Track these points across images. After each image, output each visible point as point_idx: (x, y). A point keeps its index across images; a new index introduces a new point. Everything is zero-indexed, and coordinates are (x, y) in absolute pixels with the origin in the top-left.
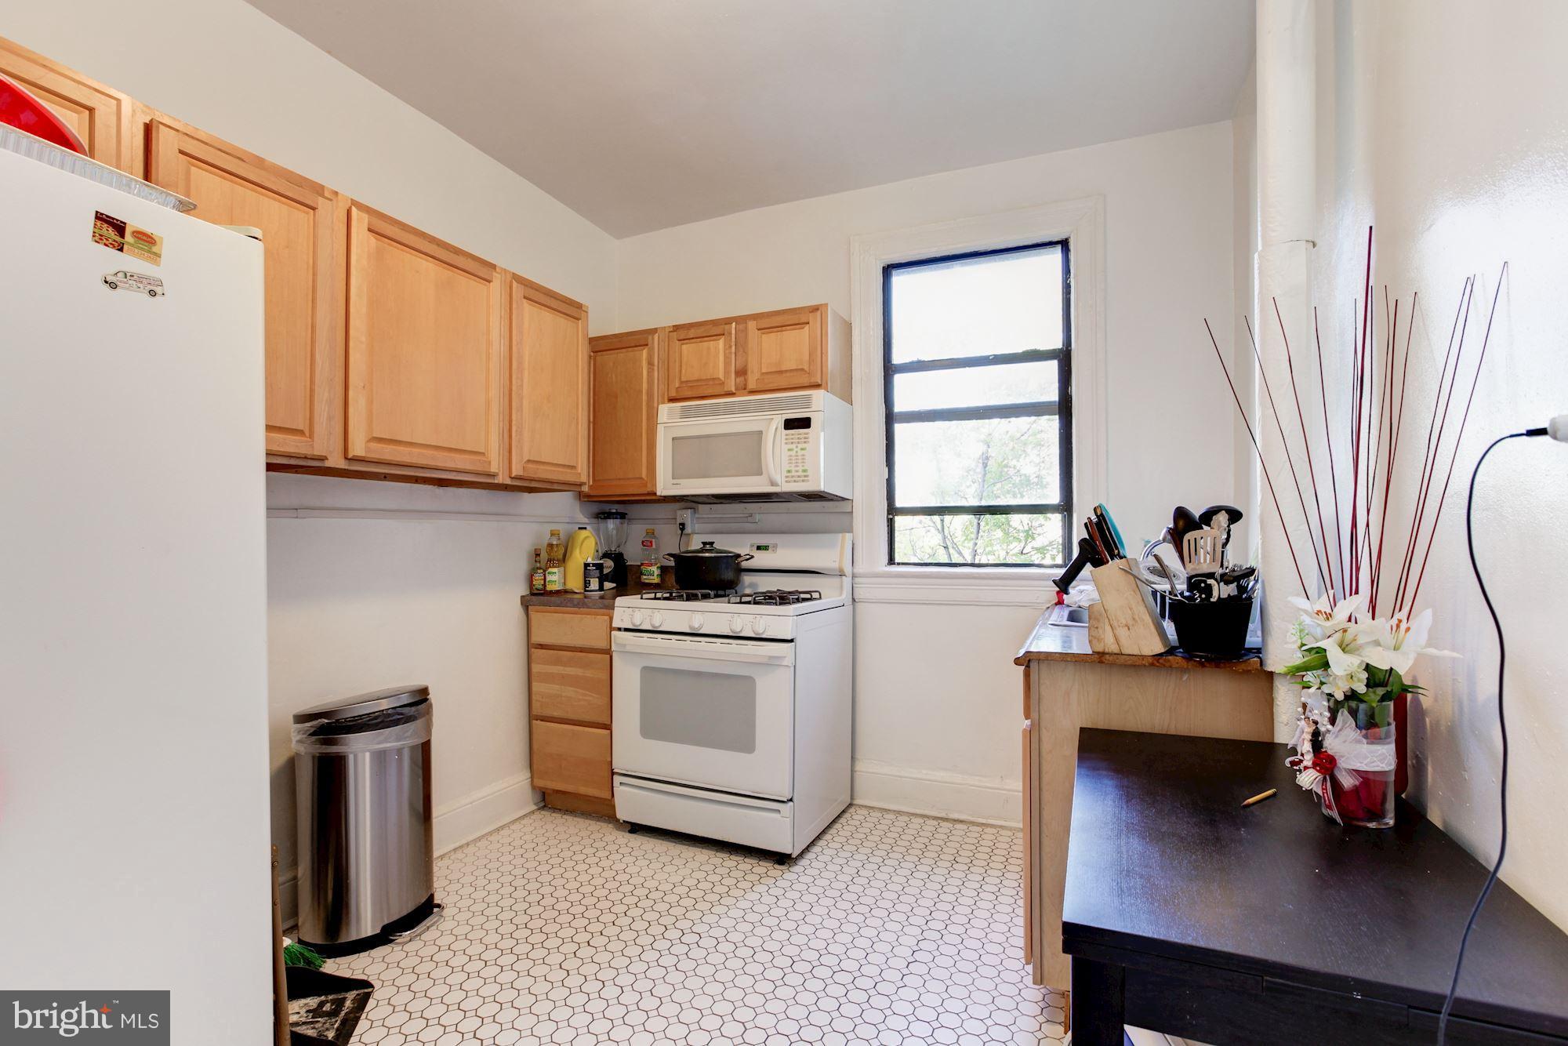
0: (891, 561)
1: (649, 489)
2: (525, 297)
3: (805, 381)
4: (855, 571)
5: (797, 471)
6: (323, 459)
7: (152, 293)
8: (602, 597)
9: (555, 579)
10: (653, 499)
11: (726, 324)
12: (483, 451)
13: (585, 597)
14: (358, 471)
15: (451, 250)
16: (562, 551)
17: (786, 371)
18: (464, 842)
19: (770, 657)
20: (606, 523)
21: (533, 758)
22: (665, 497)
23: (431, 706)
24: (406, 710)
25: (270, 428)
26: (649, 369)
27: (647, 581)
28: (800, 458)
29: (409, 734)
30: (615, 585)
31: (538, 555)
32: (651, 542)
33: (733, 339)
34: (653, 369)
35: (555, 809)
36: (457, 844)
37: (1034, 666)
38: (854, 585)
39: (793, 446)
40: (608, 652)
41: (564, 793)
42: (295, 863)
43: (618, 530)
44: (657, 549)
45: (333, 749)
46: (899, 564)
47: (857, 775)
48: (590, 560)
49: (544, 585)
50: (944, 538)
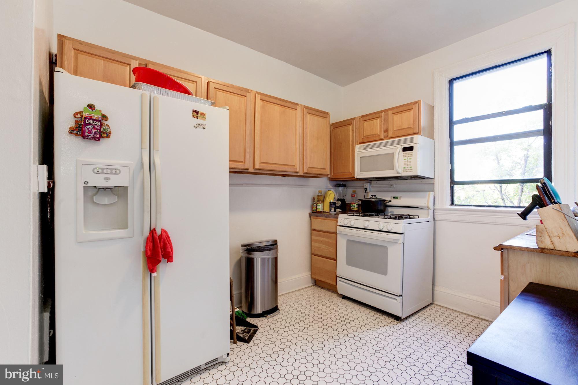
0: (452, 203)
1: (353, 176)
2: (308, 113)
3: (412, 132)
4: (435, 207)
5: (408, 168)
6: (248, 169)
7: (204, 128)
8: (335, 214)
9: (320, 207)
10: (354, 180)
11: (380, 113)
12: (294, 164)
13: (330, 214)
14: (258, 173)
15: (284, 101)
16: (323, 198)
17: (404, 129)
18: (289, 292)
19: (394, 240)
20: (339, 188)
21: (312, 268)
22: (358, 179)
23: (278, 246)
24: (270, 247)
25: (230, 161)
26: (352, 132)
27: (353, 209)
28: (409, 162)
29: (270, 254)
30: (341, 210)
31: (314, 199)
32: (354, 195)
33: (383, 119)
34: (354, 133)
35: (318, 286)
36: (287, 292)
37: (505, 251)
38: (435, 213)
39: (406, 158)
40: (336, 234)
41: (321, 281)
42: (241, 289)
43: (343, 191)
44: (356, 198)
45: (250, 256)
46: (456, 205)
47: (435, 292)
48: (331, 201)
49: (316, 209)
50: (502, 195)
